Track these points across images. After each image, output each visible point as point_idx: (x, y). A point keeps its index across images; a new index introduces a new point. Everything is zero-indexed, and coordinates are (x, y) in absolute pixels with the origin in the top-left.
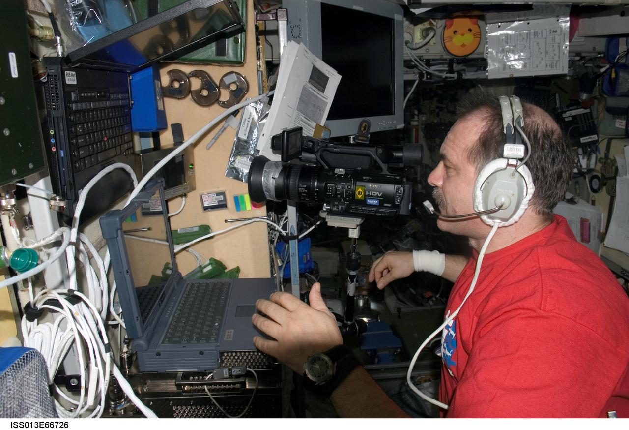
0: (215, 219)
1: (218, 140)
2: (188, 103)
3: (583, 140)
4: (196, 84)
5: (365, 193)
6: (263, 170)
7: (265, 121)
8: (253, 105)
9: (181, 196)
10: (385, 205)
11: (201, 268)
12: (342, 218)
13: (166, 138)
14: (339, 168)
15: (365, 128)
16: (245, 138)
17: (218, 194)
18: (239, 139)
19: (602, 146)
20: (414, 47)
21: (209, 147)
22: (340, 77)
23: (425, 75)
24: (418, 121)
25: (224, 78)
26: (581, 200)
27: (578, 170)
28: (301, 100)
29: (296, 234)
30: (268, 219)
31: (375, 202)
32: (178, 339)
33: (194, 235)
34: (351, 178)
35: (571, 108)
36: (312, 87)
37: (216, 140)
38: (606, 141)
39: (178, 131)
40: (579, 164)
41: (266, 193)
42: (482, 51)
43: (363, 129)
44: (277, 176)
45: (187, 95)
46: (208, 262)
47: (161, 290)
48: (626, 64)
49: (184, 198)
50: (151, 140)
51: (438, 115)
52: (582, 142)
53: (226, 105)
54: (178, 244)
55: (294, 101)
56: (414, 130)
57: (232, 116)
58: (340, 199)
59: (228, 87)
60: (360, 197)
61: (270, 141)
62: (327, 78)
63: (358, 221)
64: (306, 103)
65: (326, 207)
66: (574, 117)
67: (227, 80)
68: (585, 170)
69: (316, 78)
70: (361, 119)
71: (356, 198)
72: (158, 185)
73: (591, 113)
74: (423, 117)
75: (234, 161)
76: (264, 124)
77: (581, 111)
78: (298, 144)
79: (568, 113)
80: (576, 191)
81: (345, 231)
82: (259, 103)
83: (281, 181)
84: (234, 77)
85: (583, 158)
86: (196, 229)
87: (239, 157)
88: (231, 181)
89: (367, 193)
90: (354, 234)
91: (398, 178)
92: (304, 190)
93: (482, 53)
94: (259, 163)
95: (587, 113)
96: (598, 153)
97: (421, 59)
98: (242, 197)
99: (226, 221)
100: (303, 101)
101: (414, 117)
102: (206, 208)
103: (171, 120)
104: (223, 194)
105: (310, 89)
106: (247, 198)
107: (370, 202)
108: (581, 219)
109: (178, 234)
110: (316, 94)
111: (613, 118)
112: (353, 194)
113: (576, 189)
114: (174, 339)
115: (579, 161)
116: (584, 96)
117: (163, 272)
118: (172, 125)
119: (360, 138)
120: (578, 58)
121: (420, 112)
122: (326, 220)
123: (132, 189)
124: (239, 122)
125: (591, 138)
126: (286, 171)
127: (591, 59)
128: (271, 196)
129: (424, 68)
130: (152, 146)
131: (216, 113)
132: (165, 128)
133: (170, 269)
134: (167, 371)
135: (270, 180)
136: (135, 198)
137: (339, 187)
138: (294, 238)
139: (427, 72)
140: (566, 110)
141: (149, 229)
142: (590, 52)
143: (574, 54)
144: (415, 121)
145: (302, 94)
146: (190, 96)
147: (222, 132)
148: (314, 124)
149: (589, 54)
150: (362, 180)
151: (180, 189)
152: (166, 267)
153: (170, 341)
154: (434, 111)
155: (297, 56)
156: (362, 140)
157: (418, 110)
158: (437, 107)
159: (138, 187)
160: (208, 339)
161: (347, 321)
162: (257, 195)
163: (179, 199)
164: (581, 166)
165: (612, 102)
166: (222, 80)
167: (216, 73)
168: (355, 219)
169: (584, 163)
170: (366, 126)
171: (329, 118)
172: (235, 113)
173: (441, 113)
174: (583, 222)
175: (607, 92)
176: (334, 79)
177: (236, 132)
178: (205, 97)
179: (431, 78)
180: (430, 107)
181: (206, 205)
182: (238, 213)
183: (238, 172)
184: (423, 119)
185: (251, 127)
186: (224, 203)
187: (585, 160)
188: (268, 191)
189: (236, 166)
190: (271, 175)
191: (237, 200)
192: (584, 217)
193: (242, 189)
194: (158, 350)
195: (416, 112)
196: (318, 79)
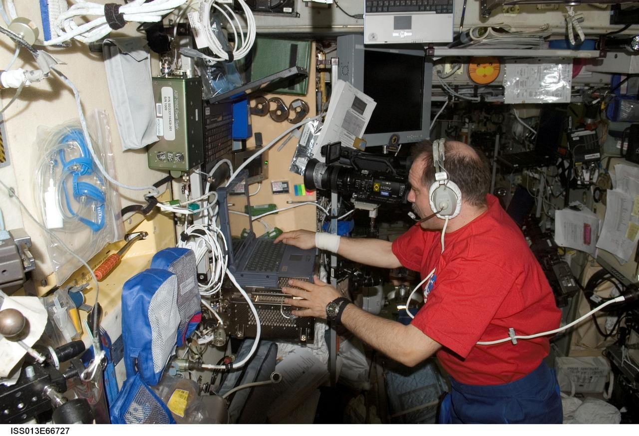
0: (280, 200)
1: (286, 145)
2: (267, 118)
3: (587, 157)
4: (273, 106)
5: (380, 188)
6: (314, 168)
7: (318, 134)
8: (311, 122)
9: (258, 183)
10: (393, 196)
11: (268, 233)
12: (365, 203)
13: (251, 143)
14: (365, 170)
15: (395, 140)
16: (304, 145)
17: (283, 183)
18: (300, 145)
19: (604, 163)
20: (443, 76)
21: (279, 150)
22: (376, 103)
23: (453, 98)
24: (468, 128)
25: (293, 104)
26: (586, 208)
27: (581, 182)
28: (345, 120)
29: (336, 215)
30: (317, 203)
31: (386, 194)
32: (253, 268)
33: (265, 210)
34: (371, 177)
35: (579, 130)
36: (354, 111)
37: (284, 145)
38: (606, 160)
39: (259, 137)
40: (582, 177)
41: (316, 184)
42: (501, 80)
43: (393, 141)
44: (323, 173)
45: (267, 113)
46: (273, 230)
47: (242, 243)
48: (627, 94)
49: (260, 184)
50: (240, 143)
51: (485, 125)
52: (586, 158)
53: (294, 122)
54: (254, 216)
55: (340, 121)
56: (464, 137)
57: (297, 129)
58: (364, 190)
59: (295, 109)
60: (376, 189)
61: (320, 149)
62: (366, 105)
63: (375, 206)
64: (348, 123)
65: (354, 195)
66: (581, 137)
67: (295, 105)
68: (588, 183)
69: (357, 105)
70: (392, 134)
71: (374, 190)
72: (245, 174)
73: (596, 134)
74: (472, 125)
75: (296, 161)
76: (318, 136)
77: (588, 132)
78: (338, 153)
79: (576, 134)
80: (583, 201)
81: (367, 212)
82: (315, 121)
83: (326, 176)
84: (299, 103)
85: (587, 173)
86: (267, 207)
87: (299, 158)
88: (293, 174)
89: (381, 187)
90: (373, 214)
91: (403, 178)
92: (340, 183)
93: (502, 82)
94: (312, 163)
95: (592, 135)
96: (600, 169)
97: (451, 85)
98: (300, 186)
99: (287, 202)
100: (346, 121)
101: (464, 125)
102: (274, 192)
103: (255, 130)
104: (287, 183)
105: (352, 113)
106: (303, 186)
107: (383, 193)
108: (585, 224)
109: (254, 209)
110: (357, 116)
111: (615, 140)
112: (372, 188)
113: (583, 198)
114: (252, 268)
115: (582, 175)
116: (589, 121)
117: (242, 235)
118: (255, 134)
119: (390, 148)
120: (587, 88)
121: (471, 121)
122: (354, 204)
123: (229, 177)
124: (300, 134)
125: (594, 156)
126: (330, 169)
127: (598, 89)
128: (319, 186)
129: (452, 92)
130: (241, 148)
131: (286, 127)
132: (250, 136)
133: (246, 232)
134: (247, 286)
135: (319, 175)
136: (233, 181)
137: (364, 183)
138: (334, 217)
139: (455, 96)
140: (575, 131)
141: (234, 205)
142: (598, 84)
143: (583, 85)
144: (466, 128)
145: (346, 116)
146: (269, 115)
147: (289, 140)
148: (354, 137)
149: (597, 85)
150: (379, 179)
151: (258, 178)
152: (244, 231)
153: (249, 269)
154: (482, 121)
155: (343, 90)
156: (392, 149)
157: (468, 118)
158: (485, 117)
159: (233, 176)
160: (272, 270)
161: (366, 275)
162: (310, 185)
163: (257, 184)
164: (584, 179)
165: (613, 126)
166: (291, 105)
167: (287, 100)
168: (373, 205)
169: (587, 176)
170: (396, 139)
171: (366, 132)
172: (299, 128)
173: (488, 123)
174: (586, 226)
175: (609, 117)
176: (371, 105)
177: (298, 140)
178: (280, 115)
179: (458, 100)
180: (479, 116)
181: (274, 190)
182: (296, 197)
183: (298, 168)
184: (473, 127)
185: (309, 138)
186: (287, 189)
187: (588, 174)
188: (317, 182)
189: (297, 164)
190: (320, 172)
191: (296, 188)
192: (586, 223)
193: (300, 180)
194: (242, 273)
195: (467, 120)
196: (359, 105)
